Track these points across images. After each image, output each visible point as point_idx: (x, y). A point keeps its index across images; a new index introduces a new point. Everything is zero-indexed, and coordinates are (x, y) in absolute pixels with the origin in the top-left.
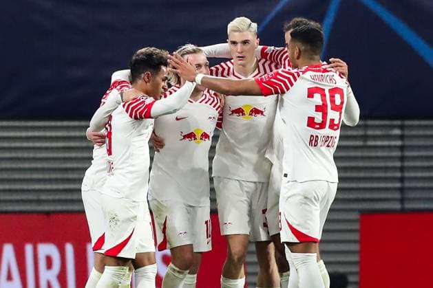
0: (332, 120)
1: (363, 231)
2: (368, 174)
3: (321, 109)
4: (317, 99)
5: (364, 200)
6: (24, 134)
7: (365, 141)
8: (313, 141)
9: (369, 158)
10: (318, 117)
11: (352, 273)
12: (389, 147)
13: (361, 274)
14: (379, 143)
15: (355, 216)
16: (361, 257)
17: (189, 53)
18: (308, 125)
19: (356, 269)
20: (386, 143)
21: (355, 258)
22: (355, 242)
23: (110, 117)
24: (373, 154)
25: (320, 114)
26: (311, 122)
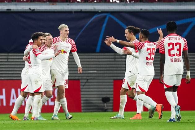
0: (152, 58)
1: (114, 85)
2: (116, 69)
3: (150, 54)
4: (149, 51)
5: (115, 76)
6: (18, 57)
7: (115, 59)
8: (147, 64)
9: (117, 64)
10: (149, 57)
11: (111, 97)
12: (122, 61)
13: (114, 97)
14: (119, 60)
15: (112, 81)
16: (114, 93)
17: (47, 35)
18: (146, 59)
19: (112, 96)
20: (121, 60)
21: (112, 93)
22: (112, 88)
23: (29, 53)
24: (117, 63)
25: (150, 56)
26: (147, 58)
